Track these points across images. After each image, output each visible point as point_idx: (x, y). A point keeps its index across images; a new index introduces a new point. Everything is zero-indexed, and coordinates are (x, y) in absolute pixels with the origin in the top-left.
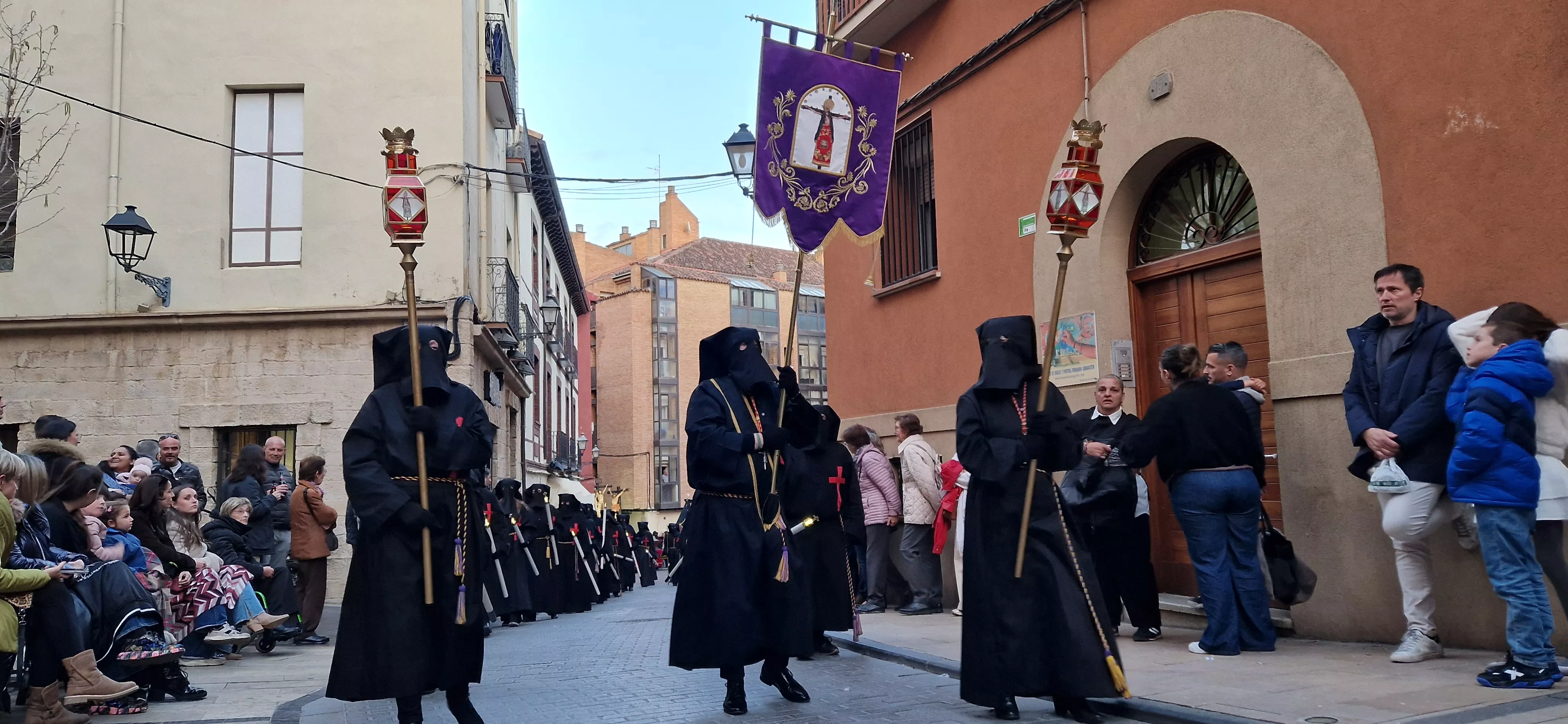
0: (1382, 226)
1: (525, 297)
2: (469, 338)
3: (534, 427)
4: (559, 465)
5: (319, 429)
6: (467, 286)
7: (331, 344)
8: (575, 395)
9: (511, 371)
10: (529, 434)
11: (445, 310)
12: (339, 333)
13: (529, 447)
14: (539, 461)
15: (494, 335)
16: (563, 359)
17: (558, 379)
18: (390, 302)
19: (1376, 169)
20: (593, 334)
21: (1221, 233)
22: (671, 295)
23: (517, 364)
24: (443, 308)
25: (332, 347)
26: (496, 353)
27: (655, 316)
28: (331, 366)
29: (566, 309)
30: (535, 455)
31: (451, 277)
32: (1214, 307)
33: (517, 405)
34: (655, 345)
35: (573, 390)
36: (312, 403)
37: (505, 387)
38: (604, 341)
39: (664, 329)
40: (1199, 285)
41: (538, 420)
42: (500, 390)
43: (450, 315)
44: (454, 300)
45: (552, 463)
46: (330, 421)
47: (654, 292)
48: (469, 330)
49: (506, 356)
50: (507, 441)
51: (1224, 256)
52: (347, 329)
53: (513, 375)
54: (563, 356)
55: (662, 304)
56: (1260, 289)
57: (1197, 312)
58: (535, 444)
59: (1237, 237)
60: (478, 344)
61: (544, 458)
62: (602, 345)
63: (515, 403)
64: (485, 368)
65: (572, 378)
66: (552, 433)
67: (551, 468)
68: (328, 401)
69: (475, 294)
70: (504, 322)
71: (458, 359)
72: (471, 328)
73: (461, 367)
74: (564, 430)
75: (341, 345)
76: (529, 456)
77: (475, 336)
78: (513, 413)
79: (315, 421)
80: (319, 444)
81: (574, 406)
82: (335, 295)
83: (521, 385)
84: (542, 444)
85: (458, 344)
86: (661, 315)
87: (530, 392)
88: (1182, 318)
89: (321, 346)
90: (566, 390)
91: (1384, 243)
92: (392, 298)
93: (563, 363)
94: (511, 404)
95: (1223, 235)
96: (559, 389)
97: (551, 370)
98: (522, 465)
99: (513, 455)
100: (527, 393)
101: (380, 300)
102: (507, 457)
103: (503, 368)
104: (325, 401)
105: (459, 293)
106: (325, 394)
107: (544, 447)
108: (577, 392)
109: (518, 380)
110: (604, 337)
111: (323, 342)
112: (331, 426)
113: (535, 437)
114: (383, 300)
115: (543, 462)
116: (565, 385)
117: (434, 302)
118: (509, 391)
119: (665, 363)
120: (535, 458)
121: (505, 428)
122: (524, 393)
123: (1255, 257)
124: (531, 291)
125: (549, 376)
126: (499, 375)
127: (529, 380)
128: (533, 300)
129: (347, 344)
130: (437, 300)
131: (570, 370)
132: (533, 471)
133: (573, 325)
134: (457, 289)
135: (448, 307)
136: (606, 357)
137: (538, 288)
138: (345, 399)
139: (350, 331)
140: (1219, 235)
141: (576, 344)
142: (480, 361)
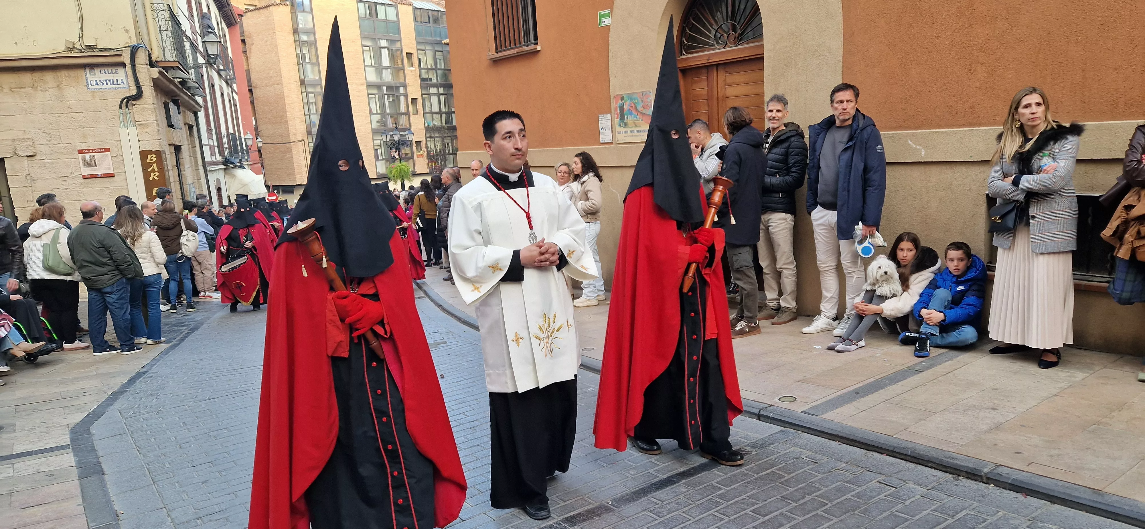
0: (841, 52)
1: (186, 26)
2: (148, 81)
3: (208, 133)
4: (233, 159)
5: (25, 161)
6: (138, 34)
7: (21, 88)
8: (236, 97)
9: (185, 97)
10: (205, 140)
11: (122, 57)
12: (27, 78)
13: (206, 150)
14: (216, 159)
15: (167, 72)
16: (221, 70)
17: (221, 87)
18: (70, 49)
19: (841, 11)
20: (243, 41)
21: (738, 37)
22: (307, 9)
23: (189, 89)
24: (120, 55)
25: (21, 90)
26: (172, 87)
27: (295, 26)
28: (25, 107)
29: (218, 24)
30: (212, 155)
31: (123, 27)
32: (731, 91)
33: (192, 122)
34: (299, 51)
35: (234, 93)
36: (14, 140)
37: (182, 109)
38: (253, 47)
39: (304, 38)
40: (722, 75)
41: (211, 127)
42: (179, 113)
43: (128, 61)
44: (129, 48)
45: (226, 159)
46: (35, 154)
47: (292, 5)
48: (147, 74)
49: (180, 86)
50: (190, 152)
51: (739, 56)
52: (34, 74)
53: (187, 98)
54: (221, 68)
55: (300, 16)
56: (761, 81)
57: (719, 94)
58: (210, 146)
59: (747, 43)
60: (156, 84)
61: (220, 155)
62: (252, 51)
63: (190, 117)
64: (163, 99)
65: (231, 83)
66: (223, 134)
67: (226, 162)
68: (29, 137)
69: (146, 37)
70: (174, 61)
71: (142, 99)
72: (149, 72)
73: (147, 106)
74: (231, 131)
75: (30, 88)
76: (208, 158)
77: (153, 78)
78: (190, 127)
79: (20, 154)
80: (28, 173)
81: (236, 105)
82: (16, 43)
83: (194, 104)
84: (216, 144)
85: (139, 87)
86: (300, 26)
87: (201, 107)
88: (709, 97)
89: (12, 90)
90: (228, 94)
91: (841, 64)
92: (71, 47)
93: (223, 73)
94: (188, 122)
95: (739, 40)
96: (222, 94)
97: (213, 80)
98: (203, 166)
99: (196, 162)
100: (199, 108)
101: (60, 48)
102: (191, 166)
103: (179, 96)
104: (26, 137)
105: (132, 41)
106: (24, 131)
107: (218, 147)
108: (237, 93)
109: (191, 101)
110: (253, 44)
111: (13, 86)
112: (37, 158)
113: (210, 140)
114: (63, 48)
115: (219, 159)
116: (226, 90)
117: (110, 49)
118: (185, 112)
119: (308, 66)
120: (212, 157)
121: (186, 143)
122: (197, 109)
123: (760, 59)
124: (187, 17)
125: (213, 86)
126: (176, 102)
127: (199, 100)
128: (190, 23)
129: (37, 87)
130: (113, 48)
131: (228, 77)
132: (213, 169)
133: (225, 36)
134: (130, 38)
135: (124, 55)
136: (256, 60)
137: (192, 12)
138: (44, 135)
139: (37, 75)
140: (736, 39)
141: (230, 55)
142: (159, 95)
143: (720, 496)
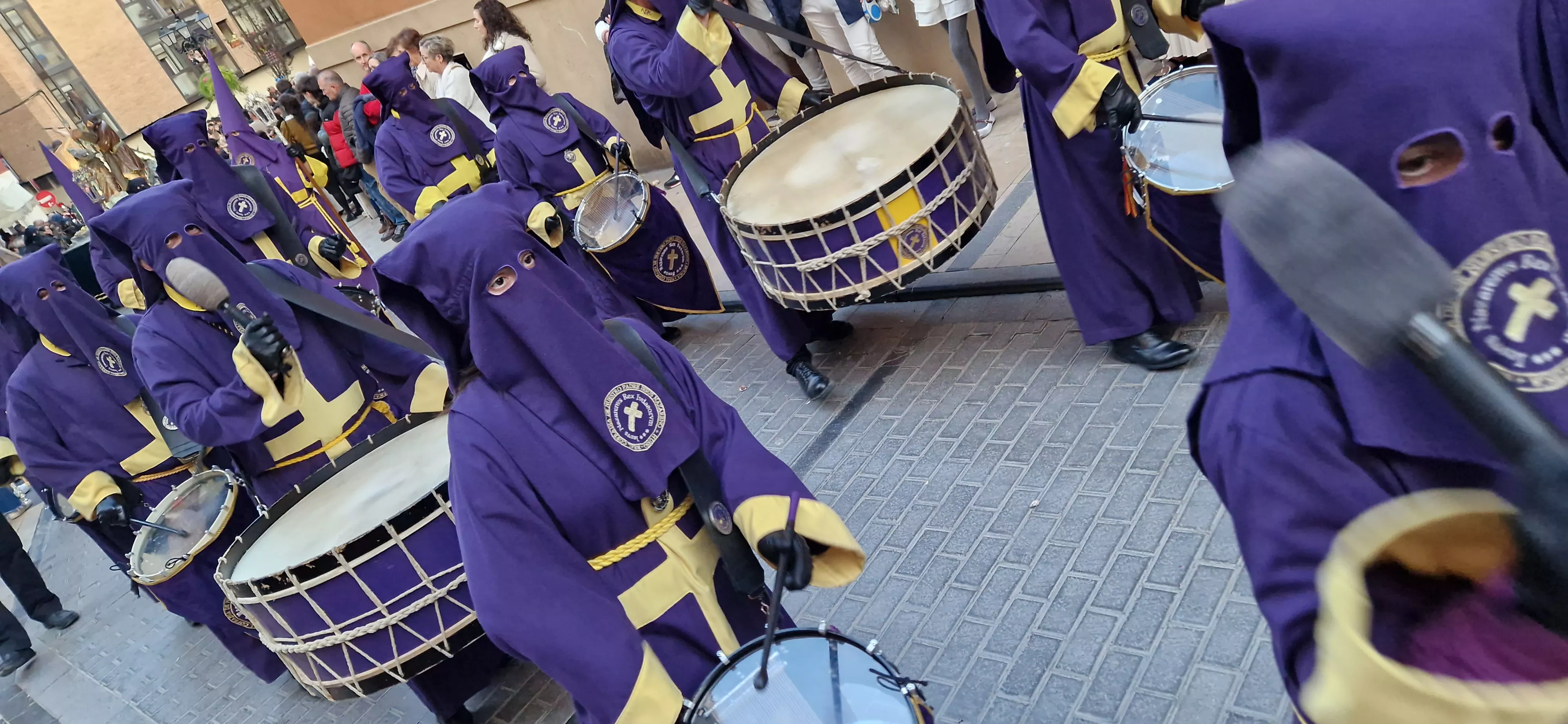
143: (898, 431)
